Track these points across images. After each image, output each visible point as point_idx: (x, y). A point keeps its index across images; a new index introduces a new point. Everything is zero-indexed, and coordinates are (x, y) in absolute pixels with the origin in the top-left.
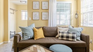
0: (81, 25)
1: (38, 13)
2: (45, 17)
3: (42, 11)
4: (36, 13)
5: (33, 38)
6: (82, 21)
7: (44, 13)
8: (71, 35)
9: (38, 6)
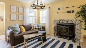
0: (40, 22)
1: (15, 15)
2: (21, 18)
3: (19, 14)
4: (14, 15)
5: (21, 33)
6: (40, 21)
7: (21, 15)
8: (39, 27)
9: (16, 10)
